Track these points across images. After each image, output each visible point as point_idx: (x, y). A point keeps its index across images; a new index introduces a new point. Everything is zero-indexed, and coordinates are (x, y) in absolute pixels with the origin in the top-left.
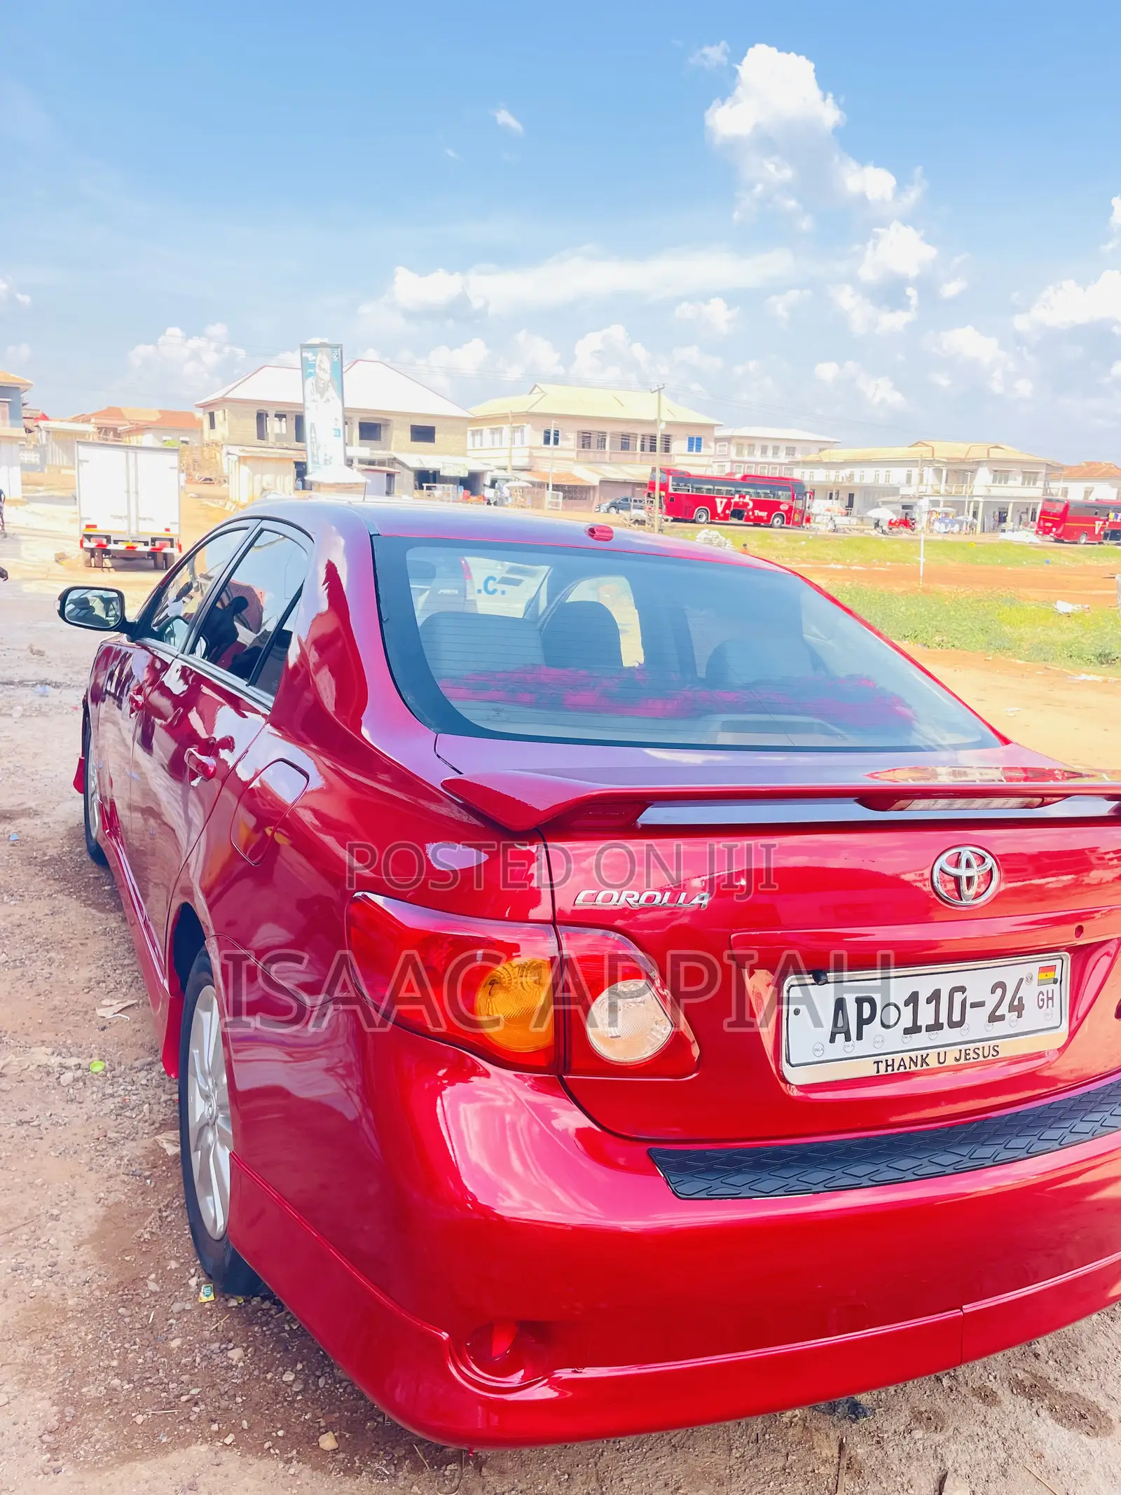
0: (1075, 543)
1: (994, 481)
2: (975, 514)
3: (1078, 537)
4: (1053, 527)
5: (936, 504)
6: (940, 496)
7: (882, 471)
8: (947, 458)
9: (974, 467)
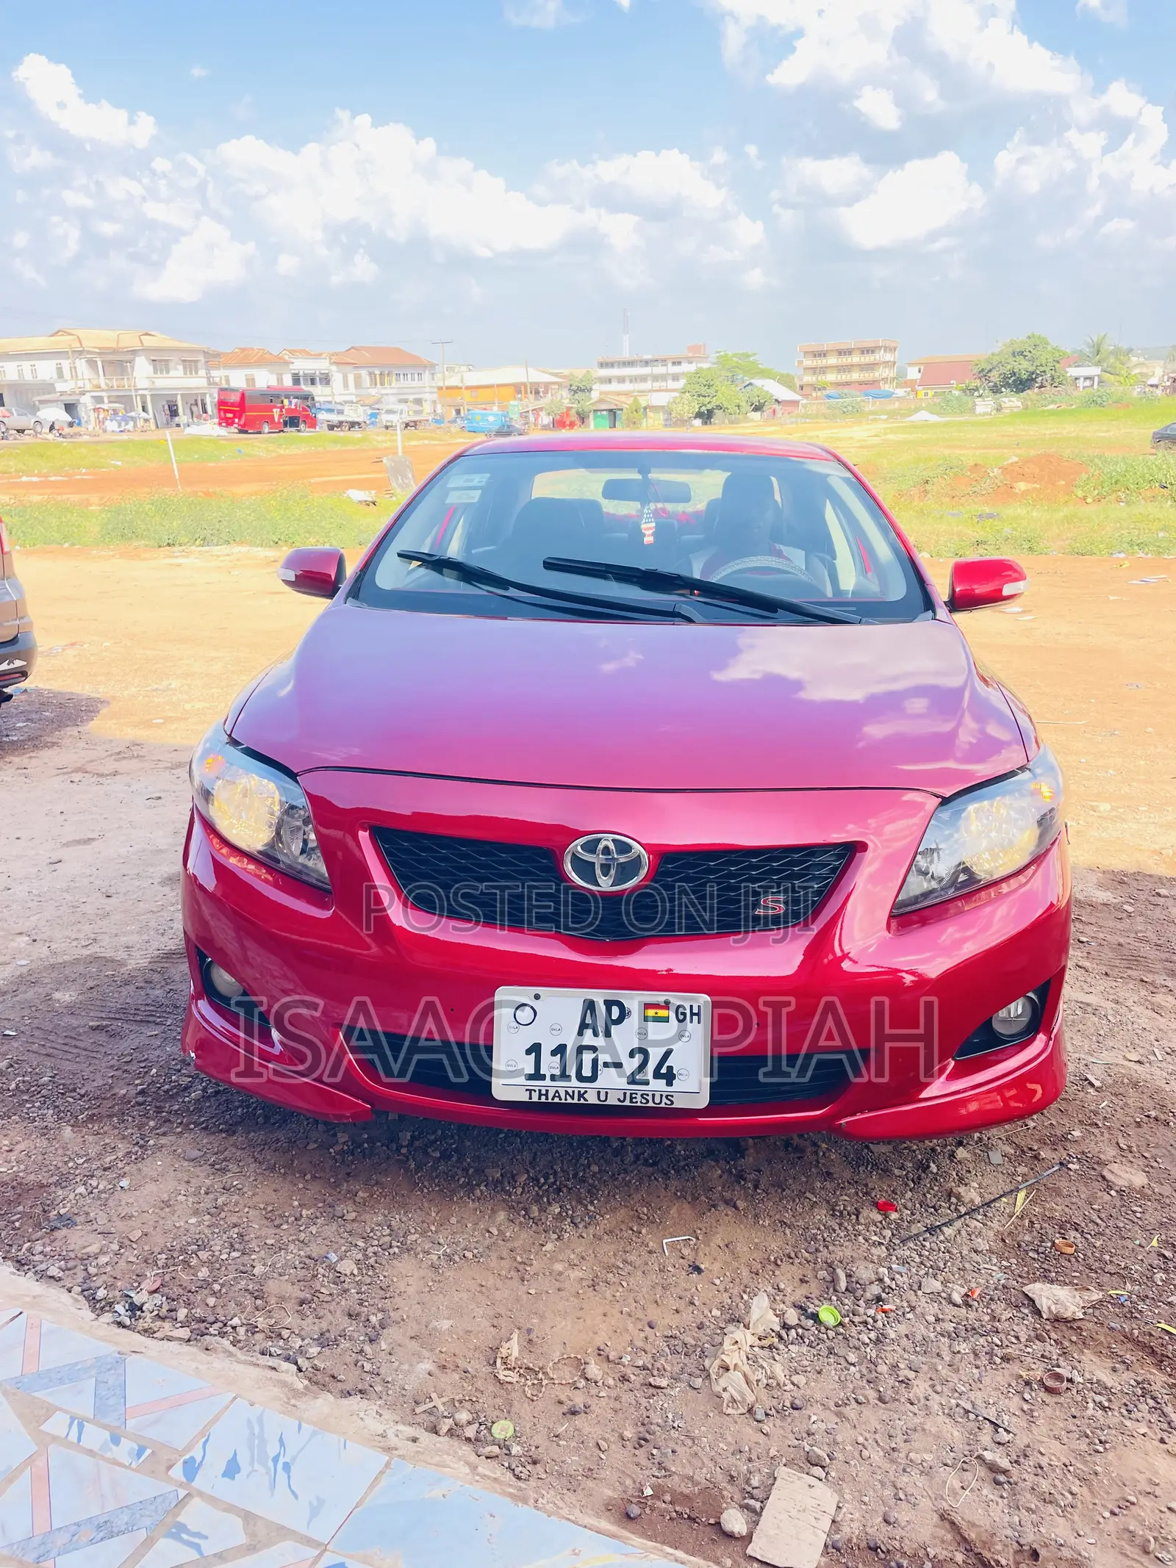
0: (260, 433)
1: (155, 372)
2: (144, 409)
3: (261, 427)
4: (235, 417)
5: (99, 400)
6: (103, 391)
7: (26, 365)
8: (99, 348)
9: (129, 357)
